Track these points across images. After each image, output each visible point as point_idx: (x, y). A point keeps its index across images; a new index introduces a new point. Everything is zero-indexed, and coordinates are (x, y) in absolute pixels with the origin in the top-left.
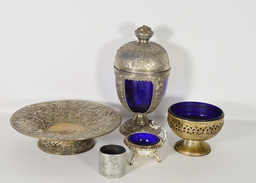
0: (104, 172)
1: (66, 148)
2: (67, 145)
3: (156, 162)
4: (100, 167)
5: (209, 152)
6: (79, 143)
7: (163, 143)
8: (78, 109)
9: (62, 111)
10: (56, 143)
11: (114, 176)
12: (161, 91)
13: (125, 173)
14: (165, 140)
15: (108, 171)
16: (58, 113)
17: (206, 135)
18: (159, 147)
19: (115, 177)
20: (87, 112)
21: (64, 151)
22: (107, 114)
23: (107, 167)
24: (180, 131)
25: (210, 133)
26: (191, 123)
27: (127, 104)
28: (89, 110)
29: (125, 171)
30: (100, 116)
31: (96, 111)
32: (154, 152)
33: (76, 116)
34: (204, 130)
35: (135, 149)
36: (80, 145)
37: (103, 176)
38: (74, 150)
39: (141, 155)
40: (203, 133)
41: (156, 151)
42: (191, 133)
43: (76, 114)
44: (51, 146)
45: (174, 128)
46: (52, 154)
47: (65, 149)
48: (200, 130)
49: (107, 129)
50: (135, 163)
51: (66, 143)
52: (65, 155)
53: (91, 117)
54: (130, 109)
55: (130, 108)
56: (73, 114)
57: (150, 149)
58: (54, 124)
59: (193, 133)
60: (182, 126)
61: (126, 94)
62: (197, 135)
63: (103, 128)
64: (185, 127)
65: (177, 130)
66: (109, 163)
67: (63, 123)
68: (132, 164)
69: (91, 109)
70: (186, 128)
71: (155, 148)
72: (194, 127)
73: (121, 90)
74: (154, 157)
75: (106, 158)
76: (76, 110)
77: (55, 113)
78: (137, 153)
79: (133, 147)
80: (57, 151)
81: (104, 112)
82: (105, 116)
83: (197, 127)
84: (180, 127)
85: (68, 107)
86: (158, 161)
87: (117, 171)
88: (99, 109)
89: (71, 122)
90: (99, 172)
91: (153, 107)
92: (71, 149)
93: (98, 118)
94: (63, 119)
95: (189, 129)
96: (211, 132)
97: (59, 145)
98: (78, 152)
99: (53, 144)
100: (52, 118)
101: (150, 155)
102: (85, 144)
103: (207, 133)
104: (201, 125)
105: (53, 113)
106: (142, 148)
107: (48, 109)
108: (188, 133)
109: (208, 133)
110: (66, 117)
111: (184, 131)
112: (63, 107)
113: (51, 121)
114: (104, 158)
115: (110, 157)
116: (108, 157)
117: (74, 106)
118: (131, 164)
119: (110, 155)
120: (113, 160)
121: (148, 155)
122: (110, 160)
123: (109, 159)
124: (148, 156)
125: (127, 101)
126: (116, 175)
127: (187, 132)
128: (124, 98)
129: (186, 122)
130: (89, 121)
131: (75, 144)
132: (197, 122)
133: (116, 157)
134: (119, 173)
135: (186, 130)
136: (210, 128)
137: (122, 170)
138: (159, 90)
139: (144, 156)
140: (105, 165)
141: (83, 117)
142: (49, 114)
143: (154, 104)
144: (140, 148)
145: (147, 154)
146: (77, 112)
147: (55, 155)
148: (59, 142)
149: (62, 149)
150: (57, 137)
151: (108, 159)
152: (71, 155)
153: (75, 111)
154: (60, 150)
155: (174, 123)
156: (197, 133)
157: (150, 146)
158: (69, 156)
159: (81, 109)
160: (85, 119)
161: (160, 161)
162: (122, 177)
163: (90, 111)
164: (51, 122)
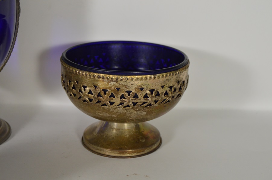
5: (154, 147)
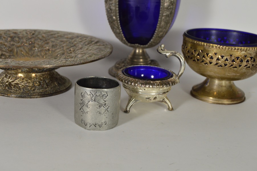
0: (82, 120)
1: (25, 87)
2: (27, 85)
3: (165, 110)
4: (76, 112)
6: (47, 82)
7: (179, 78)
8: (49, 39)
9: (25, 41)
10: (11, 81)
11: (100, 126)
12: (172, 9)
13: (117, 122)
14: (182, 74)
15: (89, 117)
16: (19, 44)
17: (244, 70)
18: (172, 84)
19: (101, 129)
20: (62, 43)
21: (22, 93)
22: (91, 43)
23: (88, 110)
24: (203, 63)
25: (251, 66)
26: (222, 48)
27: (121, 30)
28: (65, 40)
29: (118, 119)
30: (80, 46)
31: (75, 41)
32: (164, 93)
33: (46, 47)
34: (242, 61)
35: (135, 85)
36: (47, 85)
37: (81, 126)
38: (38, 91)
39: (144, 96)
40: (240, 66)
41: (167, 92)
42: (221, 66)
43: (46, 45)
44: (4, 85)
45: (193, 59)
46: (4, 96)
47: (23, 90)
48: (236, 60)
49: (90, 56)
50: (133, 111)
51: (27, 81)
52: (23, 97)
53: (68, 49)
54: (124, 39)
55: (125, 37)
56: (41, 45)
57: (159, 85)
58: (12, 57)
59: (225, 65)
60: (207, 54)
61: (119, 13)
62: (231, 68)
63: (84, 55)
64: (212, 55)
65: (199, 62)
66: (90, 102)
67: (26, 57)
68: (129, 111)
69: (67, 38)
70: (214, 57)
71: (166, 84)
72: (227, 55)
73: (112, 7)
74: (163, 101)
75: (86, 95)
76: (46, 40)
77: (14, 43)
78: (137, 92)
79: (132, 83)
80: (11, 92)
81: (86, 41)
82: (88, 45)
83: (231, 56)
84: (204, 57)
85: (34, 36)
86: (169, 109)
87: (104, 118)
88: (80, 38)
89: (38, 56)
90: (75, 120)
91: (159, 35)
92: (34, 90)
93: (77, 48)
94: (26, 52)
95: (218, 59)
96: (253, 65)
97: (15, 84)
98: (44, 95)
99: (7, 82)
100: (10, 49)
101: (157, 96)
102: (55, 85)
103: (246, 66)
104: (239, 53)
105: (12, 43)
106: (146, 84)
107: (4, 38)
108: (217, 66)
109: (249, 65)
110: (31, 49)
111: (211, 63)
112: (27, 36)
113: (7, 52)
114: (83, 94)
115: (93, 94)
116: (89, 93)
117: (44, 35)
118: (126, 112)
119: (94, 89)
120: (99, 98)
121: (155, 96)
122: (93, 98)
123: (92, 96)
124: (155, 98)
125: (121, 25)
126: (103, 125)
127: (215, 63)
128: (117, 20)
129: (214, 47)
130: (63, 54)
131: (40, 82)
132: (233, 47)
133: (103, 93)
134: (107, 121)
135: (214, 61)
136: (251, 58)
137: (113, 117)
138: (168, 7)
139: (148, 98)
140: (85, 107)
141: (56, 50)
142: (6, 43)
143: (160, 30)
144: (142, 84)
145: (153, 94)
146: (48, 43)
147: (8, 98)
148: (15, 80)
149: (20, 89)
150: (6, 62)
151: (89, 97)
152: (33, 98)
153: (44, 41)
154: (17, 90)
155: (195, 51)
156: (232, 65)
157: (159, 81)
158: (29, 99)
159: (53, 40)
160: (59, 51)
161: (172, 109)
162: (112, 128)
163: (67, 41)
164: (7, 54)
